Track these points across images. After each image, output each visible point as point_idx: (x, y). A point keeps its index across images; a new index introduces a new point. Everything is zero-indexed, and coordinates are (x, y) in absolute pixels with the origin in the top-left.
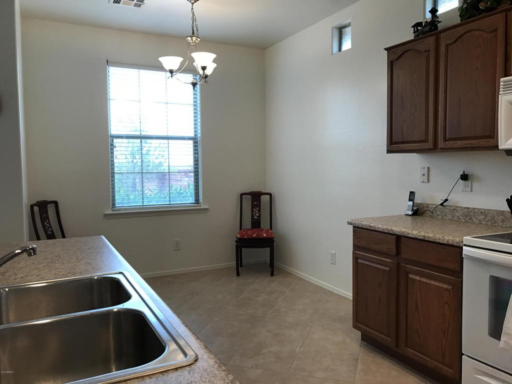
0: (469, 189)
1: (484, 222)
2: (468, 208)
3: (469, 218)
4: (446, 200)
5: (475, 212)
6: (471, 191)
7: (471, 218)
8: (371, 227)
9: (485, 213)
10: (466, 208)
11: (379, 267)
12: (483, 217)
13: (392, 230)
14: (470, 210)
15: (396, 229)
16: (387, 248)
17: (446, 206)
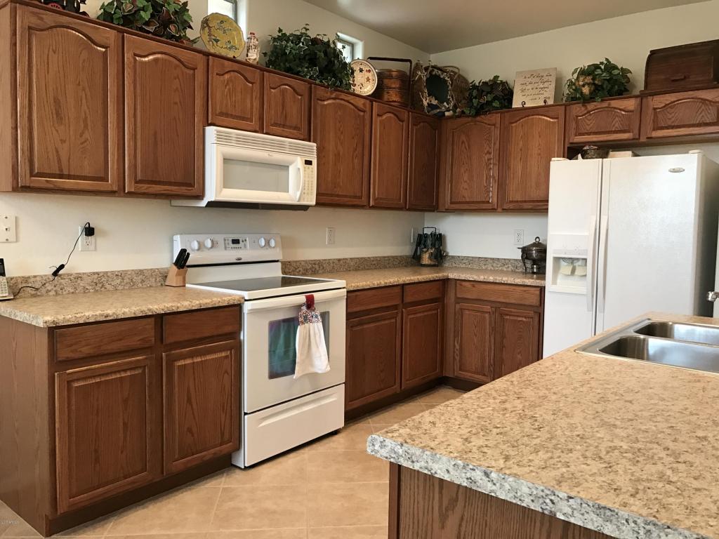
0: (92, 247)
1: (120, 288)
2: (98, 273)
3: (101, 285)
4: (62, 267)
5: (108, 276)
6: (96, 249)
7: (103, 286)
8: (107, 316)
9: (120, 275)
10: (94, 273)
11: (123, 375)
12: (118, 281)
13: (149, 310)
14: (101, 275)
15: (156, 307)
16: (138, 341)
17: (64, 274)
